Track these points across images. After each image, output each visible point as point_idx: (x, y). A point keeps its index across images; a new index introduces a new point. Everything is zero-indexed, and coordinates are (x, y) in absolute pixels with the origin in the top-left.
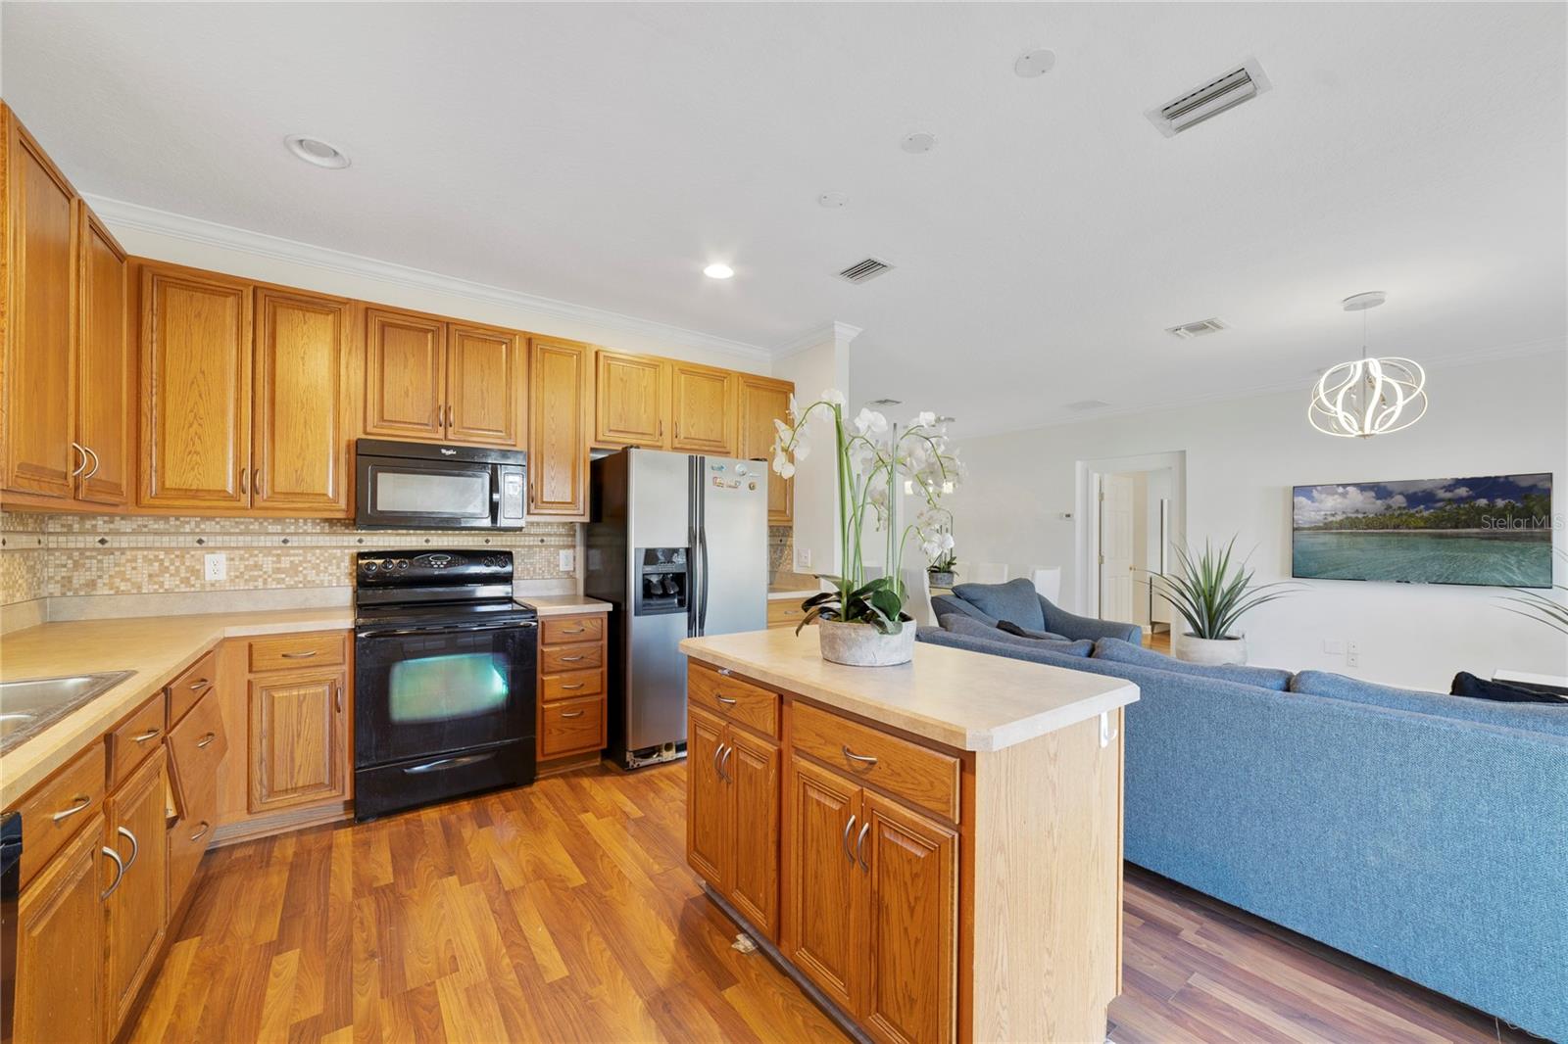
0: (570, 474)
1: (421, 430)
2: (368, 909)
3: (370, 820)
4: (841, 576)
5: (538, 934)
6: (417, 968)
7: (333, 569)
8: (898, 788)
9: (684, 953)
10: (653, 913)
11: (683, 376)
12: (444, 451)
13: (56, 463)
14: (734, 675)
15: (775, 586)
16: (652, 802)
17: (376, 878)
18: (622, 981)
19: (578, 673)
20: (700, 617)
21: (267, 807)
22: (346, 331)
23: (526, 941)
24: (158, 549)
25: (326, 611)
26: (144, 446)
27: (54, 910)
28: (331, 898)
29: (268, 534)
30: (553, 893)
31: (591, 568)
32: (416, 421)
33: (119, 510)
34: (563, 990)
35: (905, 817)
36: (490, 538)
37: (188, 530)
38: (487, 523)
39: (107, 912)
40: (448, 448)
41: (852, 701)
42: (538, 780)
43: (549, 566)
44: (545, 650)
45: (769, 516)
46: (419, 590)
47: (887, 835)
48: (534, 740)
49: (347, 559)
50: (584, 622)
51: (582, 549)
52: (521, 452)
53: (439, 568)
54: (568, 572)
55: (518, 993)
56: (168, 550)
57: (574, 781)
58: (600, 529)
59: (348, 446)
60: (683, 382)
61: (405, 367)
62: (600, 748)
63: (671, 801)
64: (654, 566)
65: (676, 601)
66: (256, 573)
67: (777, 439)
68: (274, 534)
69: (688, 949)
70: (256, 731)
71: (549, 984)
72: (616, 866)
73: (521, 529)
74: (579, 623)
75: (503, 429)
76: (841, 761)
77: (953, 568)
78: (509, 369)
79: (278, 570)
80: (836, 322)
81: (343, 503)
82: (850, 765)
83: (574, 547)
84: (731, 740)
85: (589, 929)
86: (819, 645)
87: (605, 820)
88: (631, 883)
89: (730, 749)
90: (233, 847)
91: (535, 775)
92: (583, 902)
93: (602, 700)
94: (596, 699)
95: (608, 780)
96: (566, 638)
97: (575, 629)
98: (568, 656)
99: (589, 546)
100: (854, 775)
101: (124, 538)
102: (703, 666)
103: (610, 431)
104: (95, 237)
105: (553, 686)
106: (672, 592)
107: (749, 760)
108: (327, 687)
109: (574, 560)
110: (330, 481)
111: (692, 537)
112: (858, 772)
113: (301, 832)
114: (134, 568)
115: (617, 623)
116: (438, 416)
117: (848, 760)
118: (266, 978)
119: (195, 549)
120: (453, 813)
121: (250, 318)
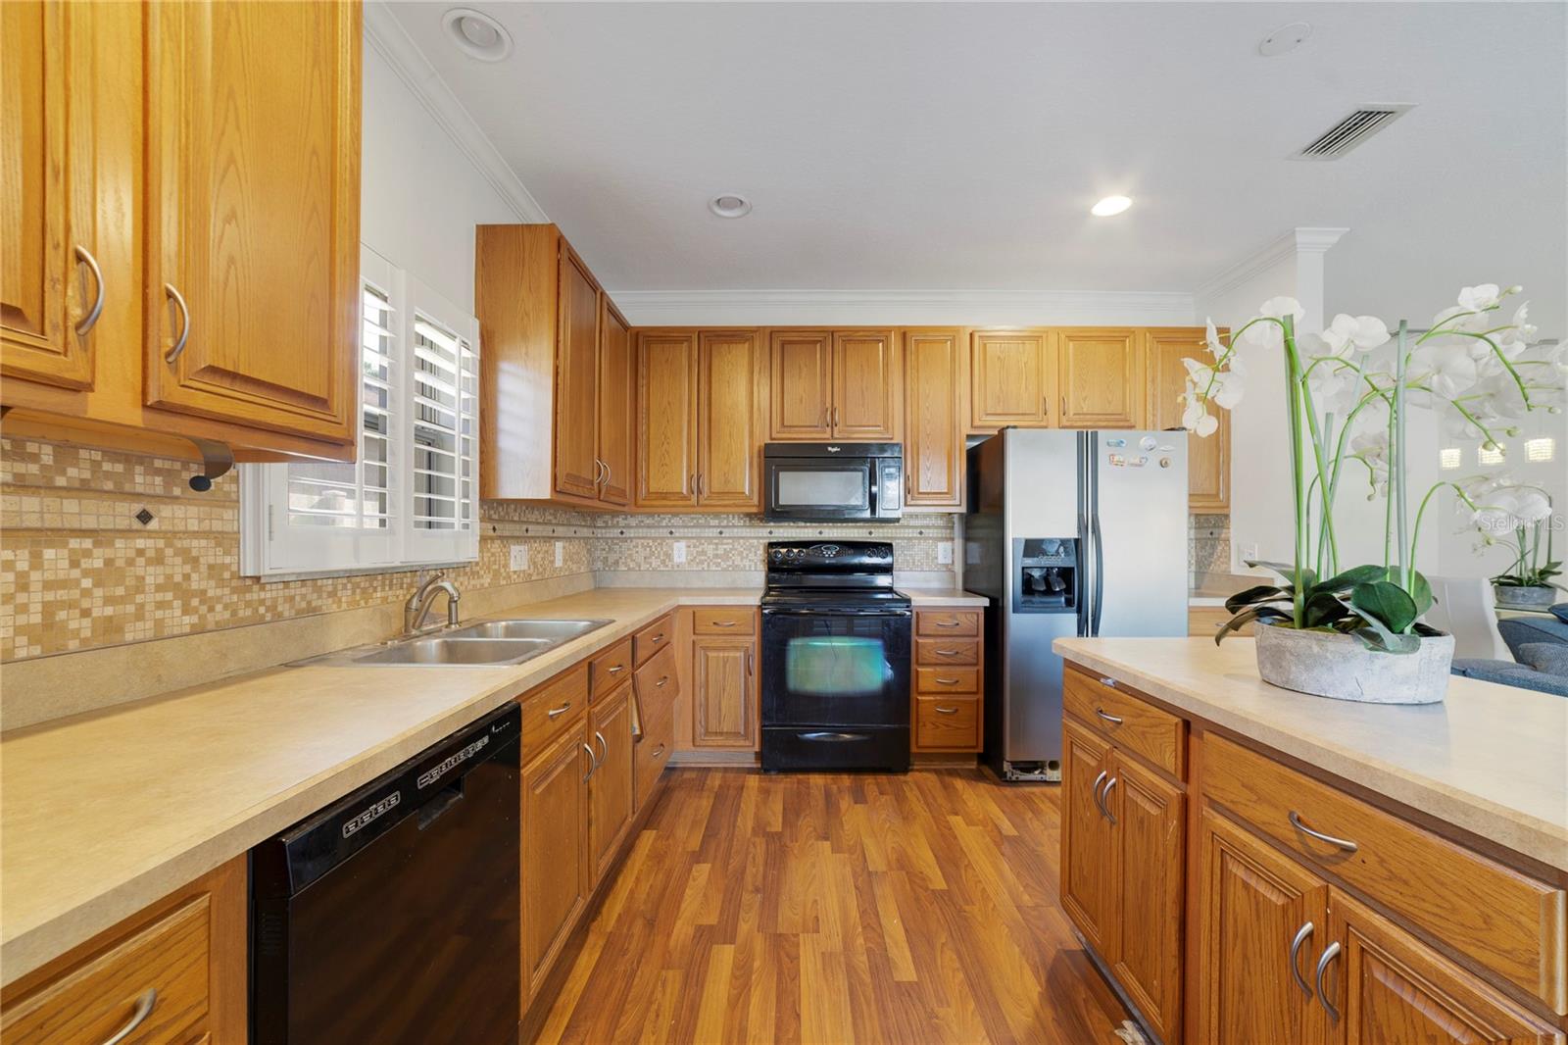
0: (946, 464)
1: (811, 432)
2: (760, 849)
3: (773, 773)
4: (1293, 564)
5: (893, 926)
6: (788, 917)
7: (751, 556)
8: (1405, 906)
9: (1048, 1014)
10: (1017, 949)
11: (1071, 344)
12: (830, 449)
13: (586, 474)
14: (1120, 687)
15: (1202, 591)
16: (1029, 823)
17: (769, 824)
18: (973, 1013)
19: (952, 669)
20: (1093, 621)
21: (704, 743)
22: (757, 354)
23: (881, 928)
24: (650, 538)
25: (747, 590)
26: (639, 462)
27: (550, 780)
28: (737, 829)
29: (710, 527)
30: (912, 889)
31: (970, 561)
32: (808, 424)
33: (626, 509)
34: (909, 995)
35: (1422, 960)
36: (873, 530)
37: (664, 524)
38: (867, 514)
39: (590, 792)
40: (833, 445)
41: (1310, 747)
42: (912, 770)
43: (927, 558)
44: (920, 641)
45: (1190, 501)
46: (813, 577)
47: (1379, 975)
48: (908, 729)
49: (762, 548)
50: (958, 616)
51: (961, 541)
52: (897, 444)
53: (829, 556)
54: (946, 565)
55: (867, 978)
56: (654, 539)
57: (947, 779)
58: (979, 521)
59: (759, 451)
60: (1071, 351)
61: (800, 377)
62: (976, 751)
63: (1053, 828)
64: (1036, 559)
65: (1063, 599)
66: (703, 558)
67: (1189, 385)
68: (714, 527)
69: (1056, 1010)
70: (697, 682)
71: (896, 982)
72: (980, 881)
73: (898, 520)
74: (953, 617)
75: (881, 423)
76: (1286, 831)
77: (1551, 580)
78: (886, 365)
79: (716, 556)
80: (1297, 229)
81: (755, 500)
82: (1305, 844)
83: (952, 539)
84: (1117, 769)
85: (944, 941)
86: (1256, 662)
87: (973, 828)
88: (995, 905)
89: (1114, 780)
90: (684, 769)
91: (909, 765)
92: (941, 909)
93: (978, 701)
94: (974, 698)
95: (982, 787)
96: (941, 631)
97: (950, 622)
98: (944, 649)
99: (967, 539)
100: (1311, 860)
101: (632, 531)
102: (1084, 673)
103: (988, 414)
104: (611, 317)
105: (927, 678)
106: (1058, 589)
107: (1139, 800)
108: (742, 654)
109: (953, 553)
110: (746, 481)
111: (1082, 527)
112: (1320, 857)
113: (726, 769)
114: (637, 552)
115: (994, 618)
116: (826, 417)
117: (1299, 833)
118: (687, 880)
119: (668, 538)
120: (835, 783)
121: (696, 357)
